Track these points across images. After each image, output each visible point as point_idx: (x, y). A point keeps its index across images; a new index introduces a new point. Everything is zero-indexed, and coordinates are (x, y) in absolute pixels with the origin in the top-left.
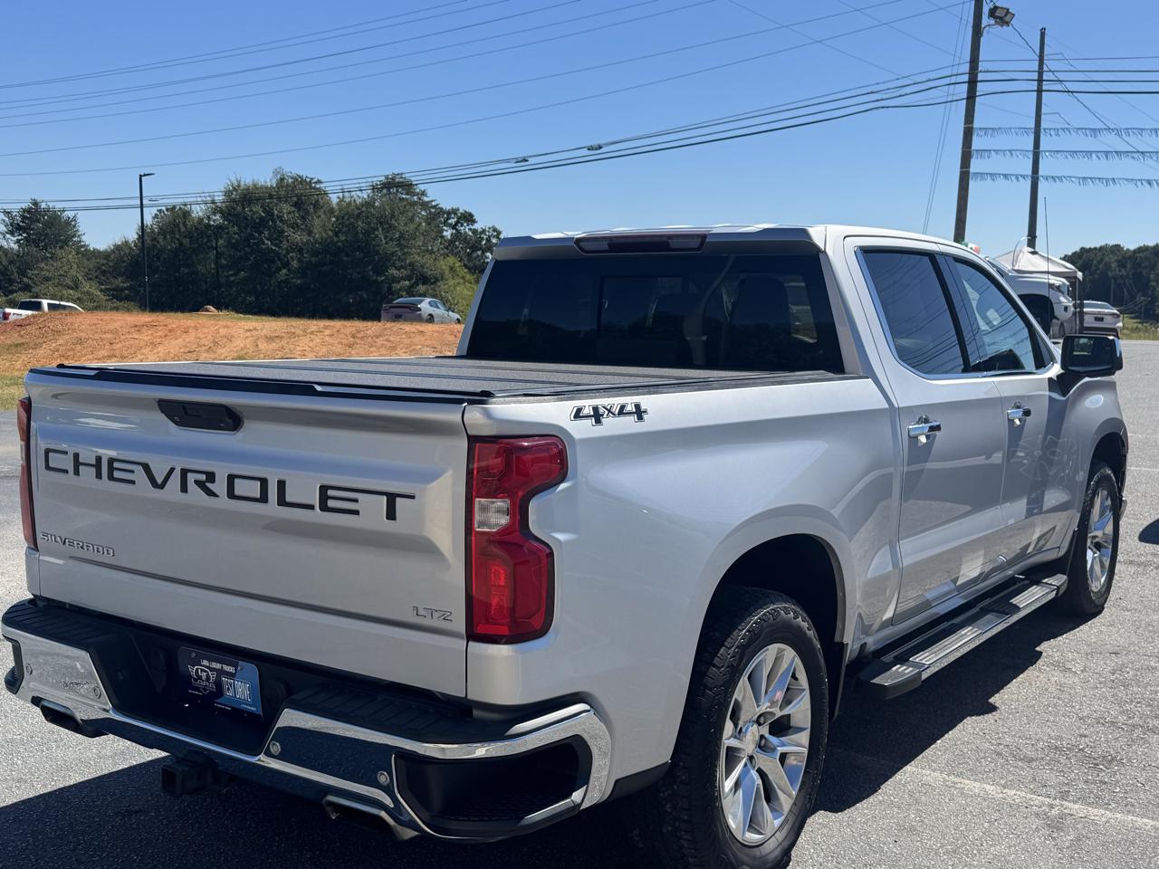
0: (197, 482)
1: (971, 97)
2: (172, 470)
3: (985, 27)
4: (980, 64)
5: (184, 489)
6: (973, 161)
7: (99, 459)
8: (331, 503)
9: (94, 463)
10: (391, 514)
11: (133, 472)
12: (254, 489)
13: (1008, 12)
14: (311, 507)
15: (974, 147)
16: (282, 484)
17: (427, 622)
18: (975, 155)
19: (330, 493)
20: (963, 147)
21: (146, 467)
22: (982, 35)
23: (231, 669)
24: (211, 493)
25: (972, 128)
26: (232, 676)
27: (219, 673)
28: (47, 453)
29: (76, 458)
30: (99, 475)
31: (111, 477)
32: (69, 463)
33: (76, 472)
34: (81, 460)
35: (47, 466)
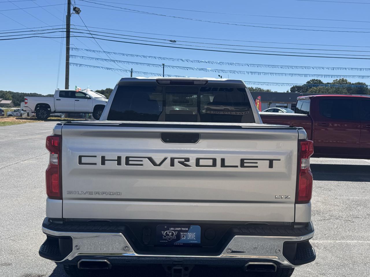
0: (179, 162)
1: (68, 37)
2: (166, 159)
3: (72, 13)
4: (71, 26)
5: (172, 164)
6: (70, 59)
7: (119, 158)
8: (246, 165)
9: (116, 159)
10: (271, 166)
11: (142, 161)
12: (209, 162)
13: (79, 10)
14: (237, 167)
15: (70, 54)
16: (223, 160)
17: (280, 200)
18: (70, 56)
19: (245, 161)
20: (66, 54)
21: (150, 159)
22: (71, 16)
23: (187, 229)
24: (186, 165)
25: (69, 47)
26: (187, 231)
27: (179, 232)
28: (80, 157)
29: (103, 158)
30: (119, 163)
31: (127, 163)
32: (99, 160)
33: (103, 163)
34: (106, 159)
35: (80, 163)
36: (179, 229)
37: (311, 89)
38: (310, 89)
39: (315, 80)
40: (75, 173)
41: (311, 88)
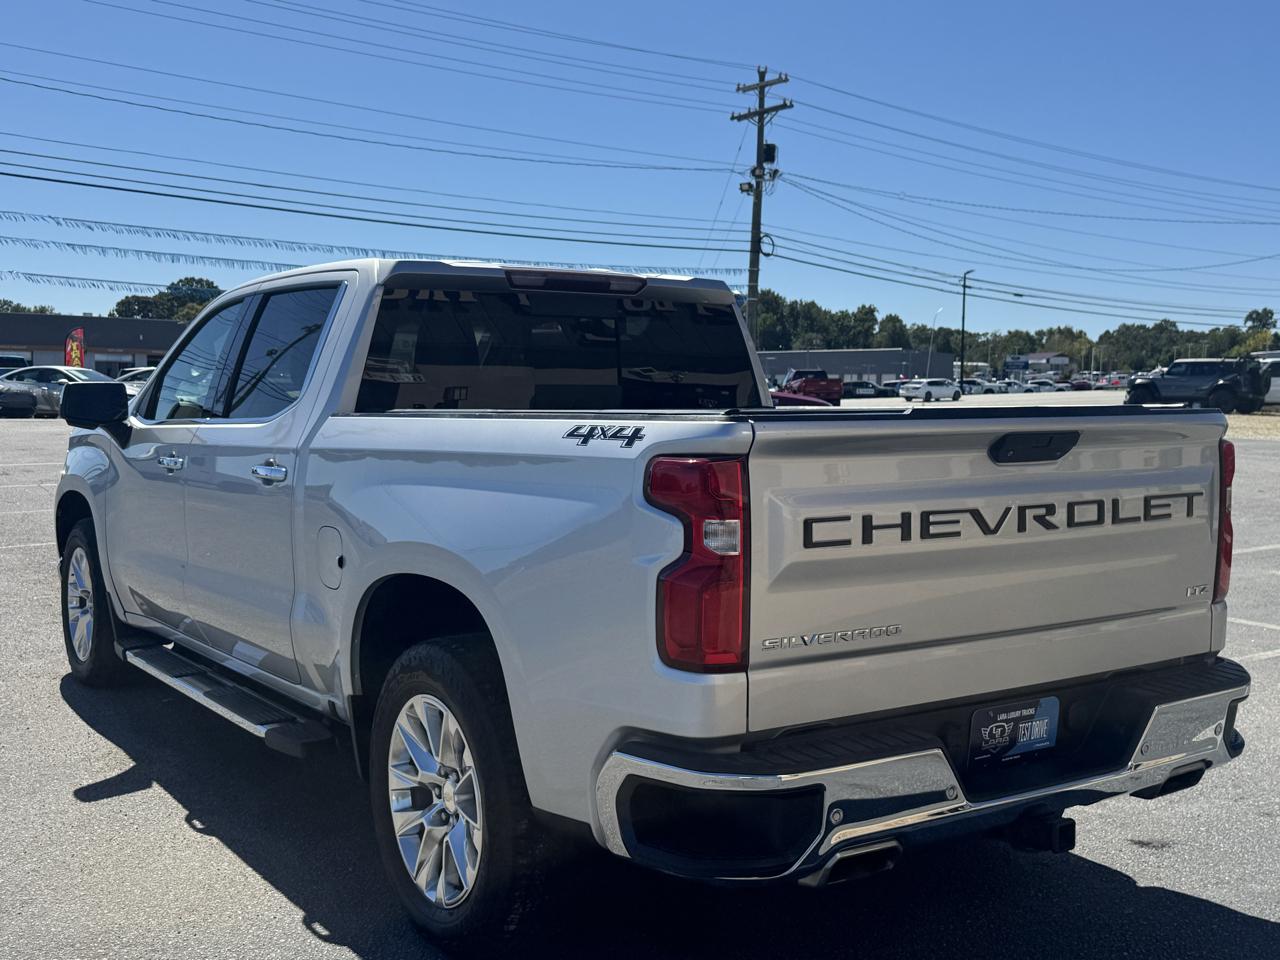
0: (1036, 518)
2: (1008, 510)
5: (1022, 527)
7: (906, 517)
8: (1154, 512)
9: (899, 521)
10: (1190, 512)
11: (958, 522)
12: (1092, 513)
14: (1138, 519)
16: (1115, 503)
19: (1153, 502)
21: (976, 515)
23: (1031, 711)
24: (1050, 526)
26: (1030, 718)
27: (1017, 721)
28: (808, 525)
29: (867, 521)
30: (906, 536)
31: (925, 534)
32: (854, 530)
33: (867, 539)
34: (875, 523)
35: (808, 542)
36: (1017, 714)
37: (186, 310)
38: (181, 309)
39: (193, 279)
40: (792, 577)
41: (183, 304)
